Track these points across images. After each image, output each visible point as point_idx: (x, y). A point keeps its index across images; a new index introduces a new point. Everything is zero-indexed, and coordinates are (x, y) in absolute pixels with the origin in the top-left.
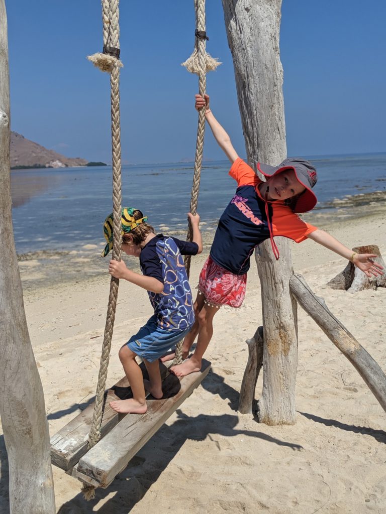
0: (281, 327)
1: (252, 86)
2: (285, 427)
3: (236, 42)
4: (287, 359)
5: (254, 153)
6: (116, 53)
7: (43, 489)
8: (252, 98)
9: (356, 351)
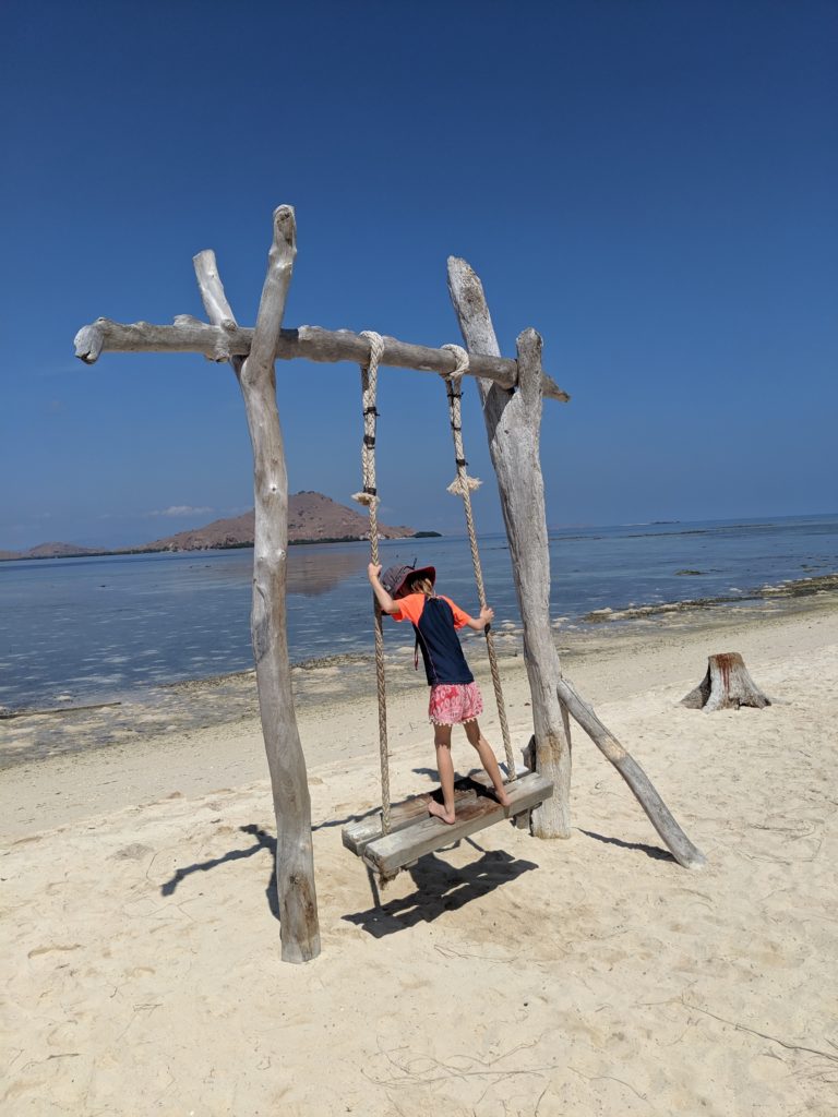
0: (551, 734)
1: (512, 499)
2: (559, 840)
3: (498, 461)
4: (558, 768)
5: (517, 560)
6: (373, 492)
7: (303, 851)
8: (513, 510)
9: (622, 759)
